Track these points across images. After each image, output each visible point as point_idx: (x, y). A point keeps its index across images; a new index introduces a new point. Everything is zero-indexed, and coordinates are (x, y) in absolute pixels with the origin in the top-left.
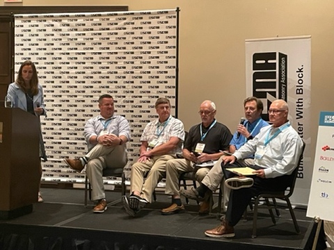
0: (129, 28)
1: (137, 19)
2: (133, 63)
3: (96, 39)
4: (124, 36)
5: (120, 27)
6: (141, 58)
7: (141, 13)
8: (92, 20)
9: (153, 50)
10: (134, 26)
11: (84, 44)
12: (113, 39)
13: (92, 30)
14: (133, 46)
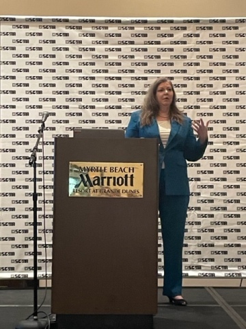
0: (192, 43)
1: (204, 29)
2: (198, 93)
3: (139, 57)
4: (184, 54)
5: (177, 40)
6: (211, 86)
7: (211, 21)
8: (132, 28)
9: (229, 74)
10: (199, 39)
11: (119, 64)
12: (165, 57)
13: (132, 43)
14: (198, 68)
